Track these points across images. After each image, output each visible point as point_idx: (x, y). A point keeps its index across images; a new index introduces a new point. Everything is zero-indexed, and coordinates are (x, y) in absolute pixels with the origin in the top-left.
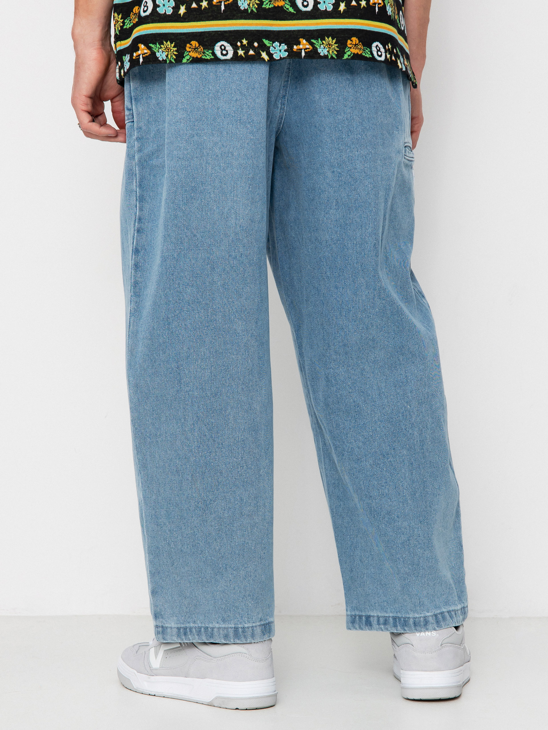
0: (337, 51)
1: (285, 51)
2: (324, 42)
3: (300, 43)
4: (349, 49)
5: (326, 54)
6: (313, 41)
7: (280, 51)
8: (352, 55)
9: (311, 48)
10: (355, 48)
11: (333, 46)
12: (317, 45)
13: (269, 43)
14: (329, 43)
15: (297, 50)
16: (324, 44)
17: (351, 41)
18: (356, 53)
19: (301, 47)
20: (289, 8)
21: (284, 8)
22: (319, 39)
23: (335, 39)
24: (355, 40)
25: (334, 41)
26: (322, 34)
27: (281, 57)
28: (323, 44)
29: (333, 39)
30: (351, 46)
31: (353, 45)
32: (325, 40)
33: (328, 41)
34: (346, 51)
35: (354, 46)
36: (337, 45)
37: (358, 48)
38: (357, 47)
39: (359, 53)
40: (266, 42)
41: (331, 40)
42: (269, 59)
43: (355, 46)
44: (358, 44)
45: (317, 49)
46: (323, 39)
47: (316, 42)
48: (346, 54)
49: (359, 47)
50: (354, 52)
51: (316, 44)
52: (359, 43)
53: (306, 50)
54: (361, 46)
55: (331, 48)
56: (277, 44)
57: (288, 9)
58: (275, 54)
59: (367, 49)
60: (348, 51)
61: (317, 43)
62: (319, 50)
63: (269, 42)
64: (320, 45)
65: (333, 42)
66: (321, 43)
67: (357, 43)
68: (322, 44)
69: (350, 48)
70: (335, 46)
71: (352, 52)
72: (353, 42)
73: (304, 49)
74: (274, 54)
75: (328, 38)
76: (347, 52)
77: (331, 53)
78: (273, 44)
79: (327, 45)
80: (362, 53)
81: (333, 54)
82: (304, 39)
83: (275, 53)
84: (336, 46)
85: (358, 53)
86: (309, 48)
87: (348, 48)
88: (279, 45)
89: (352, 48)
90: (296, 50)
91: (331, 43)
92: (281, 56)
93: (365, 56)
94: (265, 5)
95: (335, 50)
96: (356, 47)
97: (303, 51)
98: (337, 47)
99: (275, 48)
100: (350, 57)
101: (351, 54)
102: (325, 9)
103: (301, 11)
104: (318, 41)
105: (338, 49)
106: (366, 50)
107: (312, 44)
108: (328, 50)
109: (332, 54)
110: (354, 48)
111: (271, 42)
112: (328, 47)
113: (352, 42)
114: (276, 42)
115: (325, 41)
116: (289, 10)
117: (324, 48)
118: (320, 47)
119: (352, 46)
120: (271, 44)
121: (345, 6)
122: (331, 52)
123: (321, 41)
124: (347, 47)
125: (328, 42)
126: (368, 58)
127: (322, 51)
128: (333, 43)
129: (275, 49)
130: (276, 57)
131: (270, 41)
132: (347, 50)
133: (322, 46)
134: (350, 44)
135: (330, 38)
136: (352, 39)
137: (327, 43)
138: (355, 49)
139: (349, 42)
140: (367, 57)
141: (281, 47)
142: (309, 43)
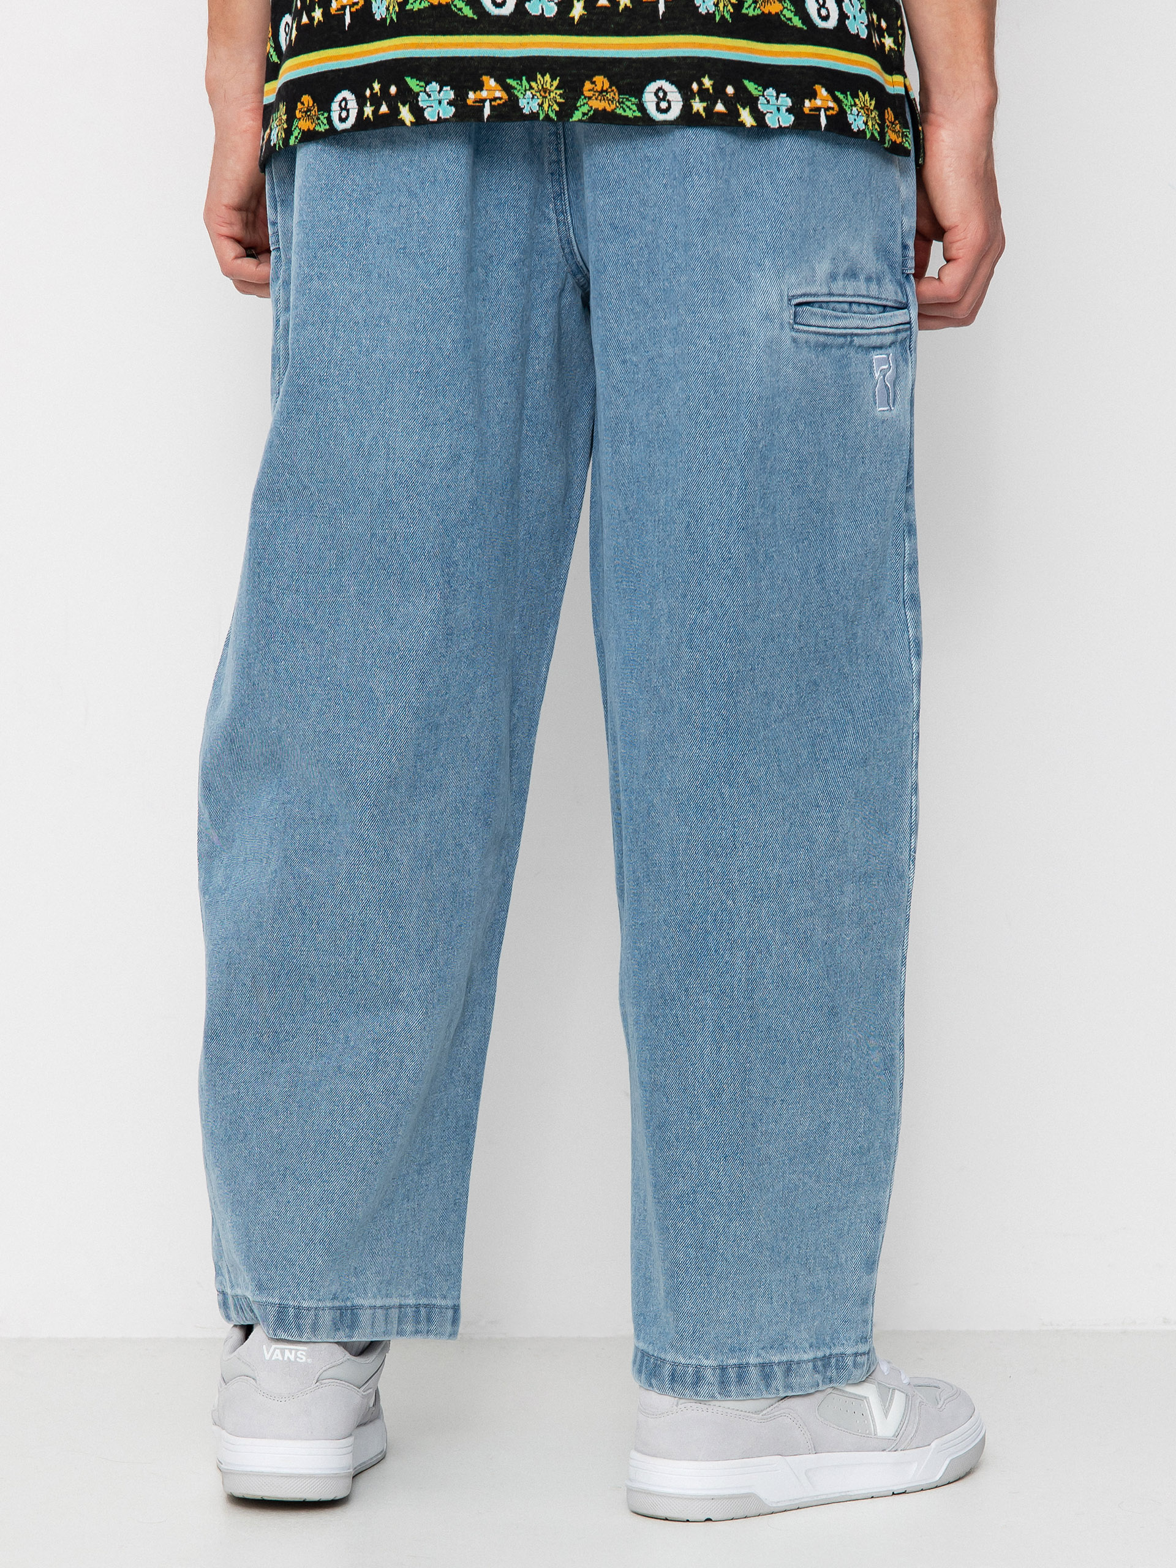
0: (559, 104)
1: (450, 103)
2: (533, 84)
3: (483, 85)
4: (585, 101)
5: (535, 111)
6: (510, 81)
7: (440, 103)
8: (592, 112)
9: (505, 97)
10: (599, 98)
11: (551, 94)
12: (518, 92)
13: (418, 85)
14: (545, 86)
15: (476, 101)
16: (533, 89)
17: (593, 83)
18: (600, 109)
19: (484, 94)
20: (462, 8)
21: (452, 7)
22: (524, 78)
23: (558, 78)
24: (601, 81)
25: (556, 83)
26: (529, 68)
27: (439, 118)
28: (531, 88)
29: (553, 79)
30: (590, 94)
31: (597, 91)
32: (535, 80)
33: (542, 83)
34: (578, 104)
35: (597, 94)
36: (561, 91)
37: (607, 98)
38: (605, 96)
39: (609, 109)
40: (413, 83)
41: (549, 80)
42: (414, 120)
43: (599, 95)
44: (607, 89)
45: (517, 99)
46: (532, 78)
47: (517, 83)
48: (578, 110)
49: (608, 96)
50: (597, 107)
51: (516, 89)
52: (610, 87)
53: (493, 103)
54: (615, 94)
55: (549, 97)
56: (434, 86)
57: (460, 9)
58: (429, 109)
59: (627, 100)
60: (584, 105)
61: (519, 87)
62: (522, 103)
63: (418, 82)
64: (525, 91)
65: (552, 85)
66: (528, 88)
67: (605, 88)
68: (529, 90)
69: (590, 98)
70: (556, 94)
71: (591, 107)
72: (596, 85)
73: (491, 100)
74: (426, 108)
75: (543, 76)
76: (581, 106)
77: (546, 109)
78: (426, 86)
79: (539, 91)
80: (615, 109)
81: (550, 110)
82: (491, 77)
83: (428, 107)
84: (558, 93)
85: (604, 110)
86: (500, 99)
87: (585, 98)
88: (438, 89)
89: (594, 98)
90: (473, 102)
91: (549, 88)
92: (440, 115)
93: (623, 114)
94: (412, 4)
95: (556, 101)
96: (602, 96)
97: (487, 104)
98: (560, 95)
99: (429, 96)
100: (585, 117)
101: (589, 111)
102: (541, 12)
103: (488, 14)
104: (521, 82)
105: (562, 100)
106: (627, 103)
107: (507, 89)
108: (540, 101)
109: (548, 111)
110: (596, 99)
111: (422, 84)
112: (541, 95)
113: (594, 86)
114: (434, 83)
115: (537, 83)
116: (462, 12)
117: (533, 98)
118: (524, 95)
119: (593, 95)
120: (421, 86)
121: (585, 8)
122: (546, 106)
123: (528, 81)
124: (583, 97)
125: (542, 85)
126: (631, 118)
127: (528, 103)
128: (553, 88)
129: (430, 99)
130: (430, 115)
131: (420, 80)
132: (582, 103)
133: (528, 93)
134: (590, 90)
135: (548, 77)
136: (594, 79)
137: (540, 87)
138: (601, 100)
139: (588, 85)
140: (628, 116)
141: (442, 93)
142: (501, 85)
